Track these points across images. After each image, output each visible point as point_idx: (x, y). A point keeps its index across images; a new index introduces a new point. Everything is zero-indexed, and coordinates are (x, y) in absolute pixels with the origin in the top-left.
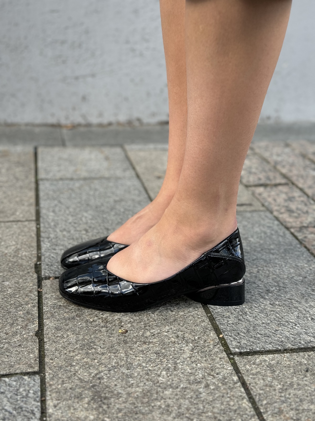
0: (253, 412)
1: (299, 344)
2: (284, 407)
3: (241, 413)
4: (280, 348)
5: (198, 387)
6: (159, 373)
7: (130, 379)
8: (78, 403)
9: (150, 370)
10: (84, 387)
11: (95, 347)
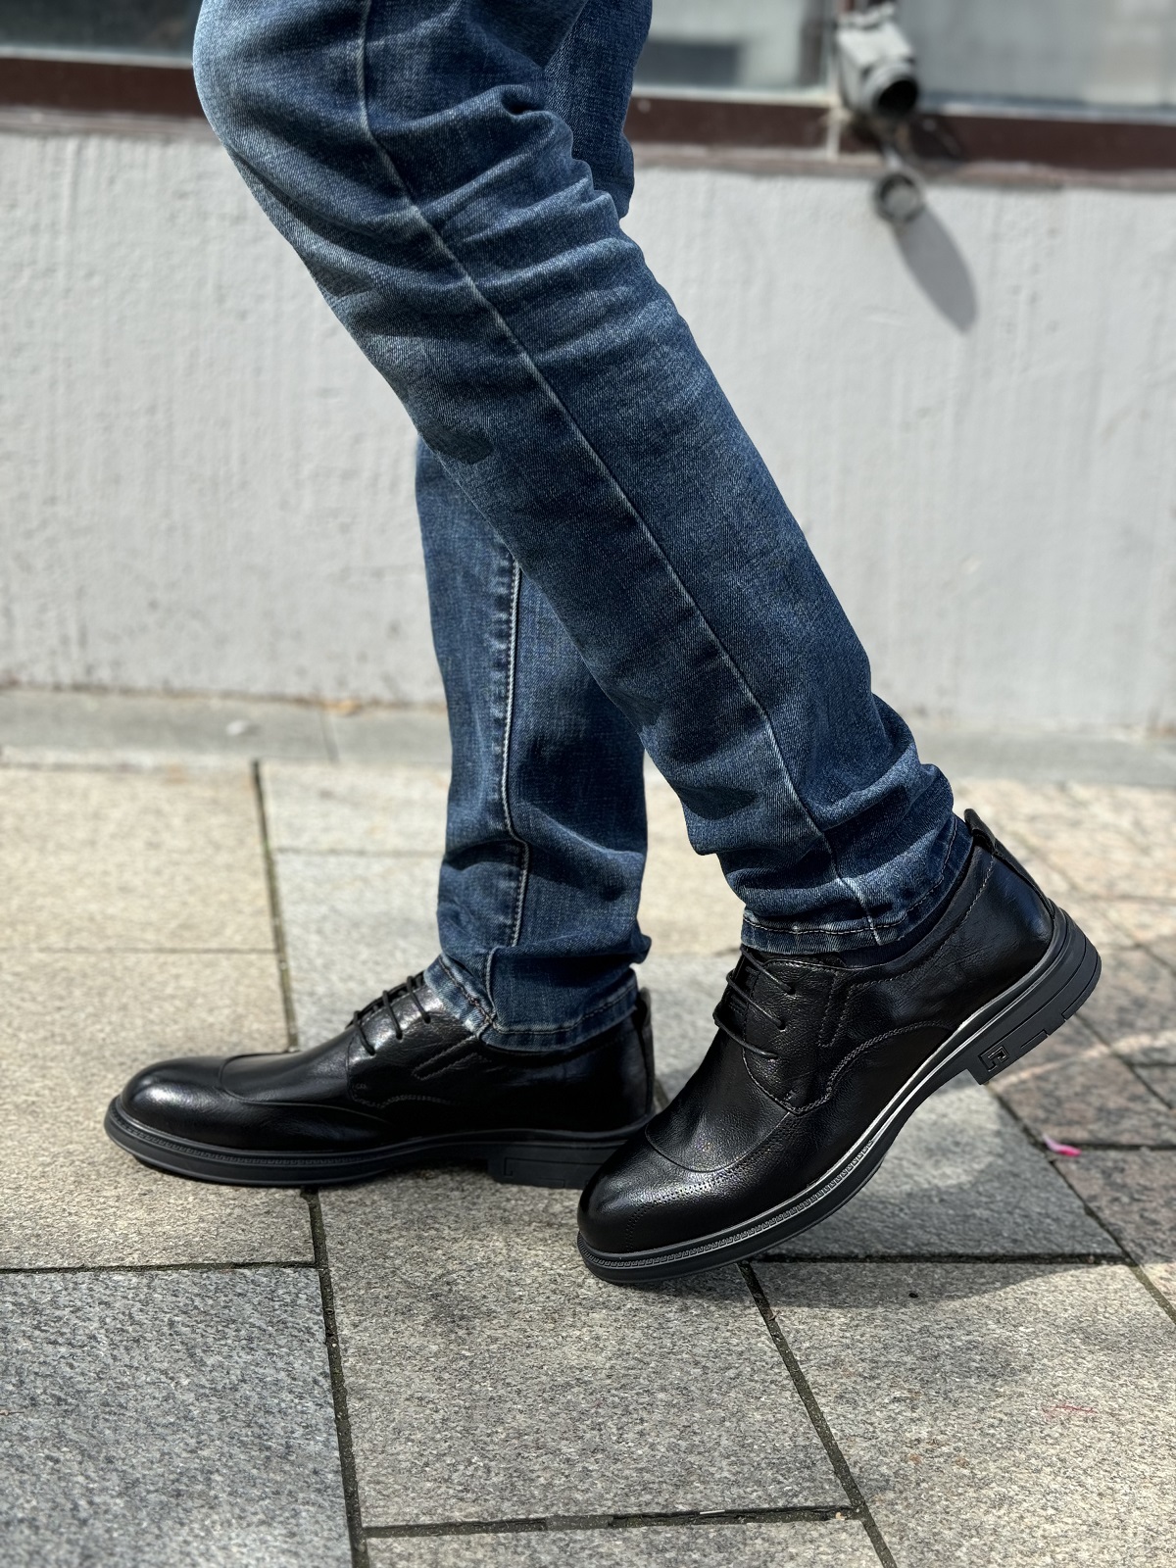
0: (778, 1358)
1: (902, 1247)
2: (848, 1356)
3: (753, 1358)
4: (856, 1251)
5: (664, 1309)
6: (580, 1280)
7: (517, 1289)
8: (403, 1322)
9: (559, 1275)
10: (416, 1297)
11: (437, 1226)
